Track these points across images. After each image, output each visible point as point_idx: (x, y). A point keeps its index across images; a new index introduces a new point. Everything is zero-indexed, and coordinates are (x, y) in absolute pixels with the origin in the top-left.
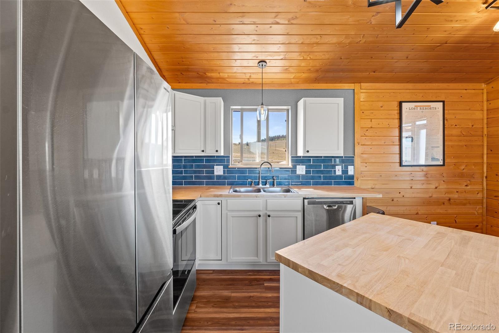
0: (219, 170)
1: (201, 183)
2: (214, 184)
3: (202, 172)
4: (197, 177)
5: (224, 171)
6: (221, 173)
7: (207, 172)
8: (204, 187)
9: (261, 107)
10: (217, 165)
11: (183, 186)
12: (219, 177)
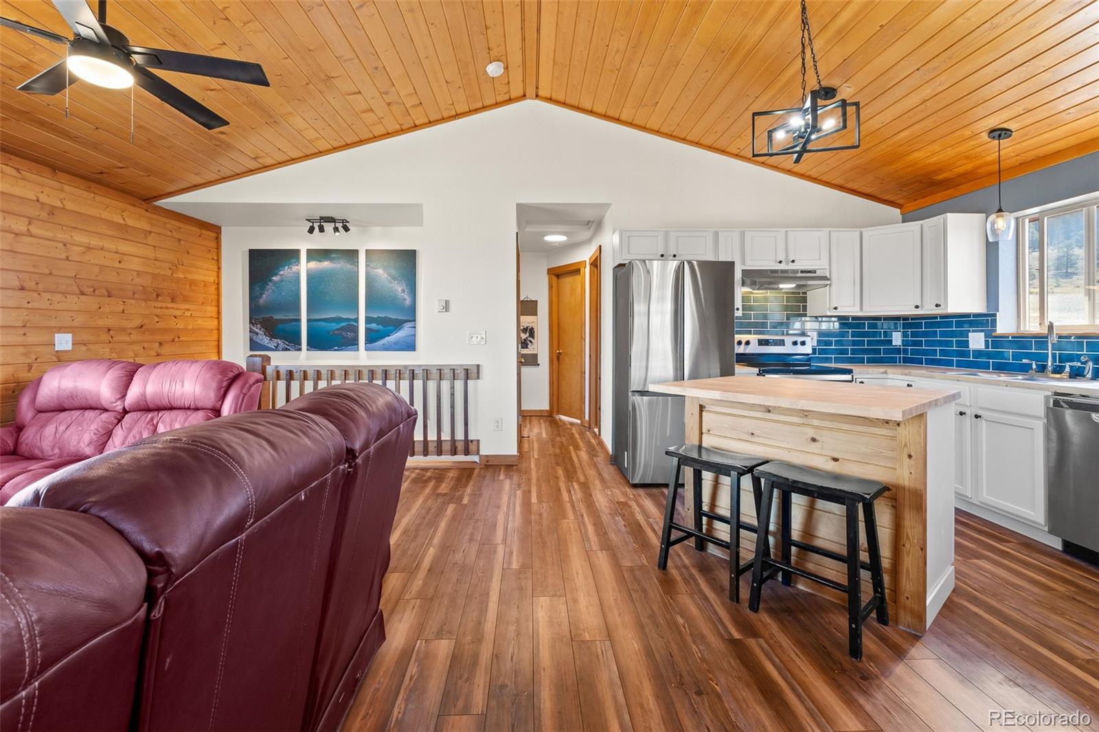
0: (977, 341)
1: (948, 363)
2: (969, 365)
3: (949, 344)
4: (943, 352)
5: (987, 342)
6: (982, 346)
7: (959, 343)
8: (953, 369)
9: (998, 217)
10: (973, 331)
11: (924, 365)
12: (978, 353)
